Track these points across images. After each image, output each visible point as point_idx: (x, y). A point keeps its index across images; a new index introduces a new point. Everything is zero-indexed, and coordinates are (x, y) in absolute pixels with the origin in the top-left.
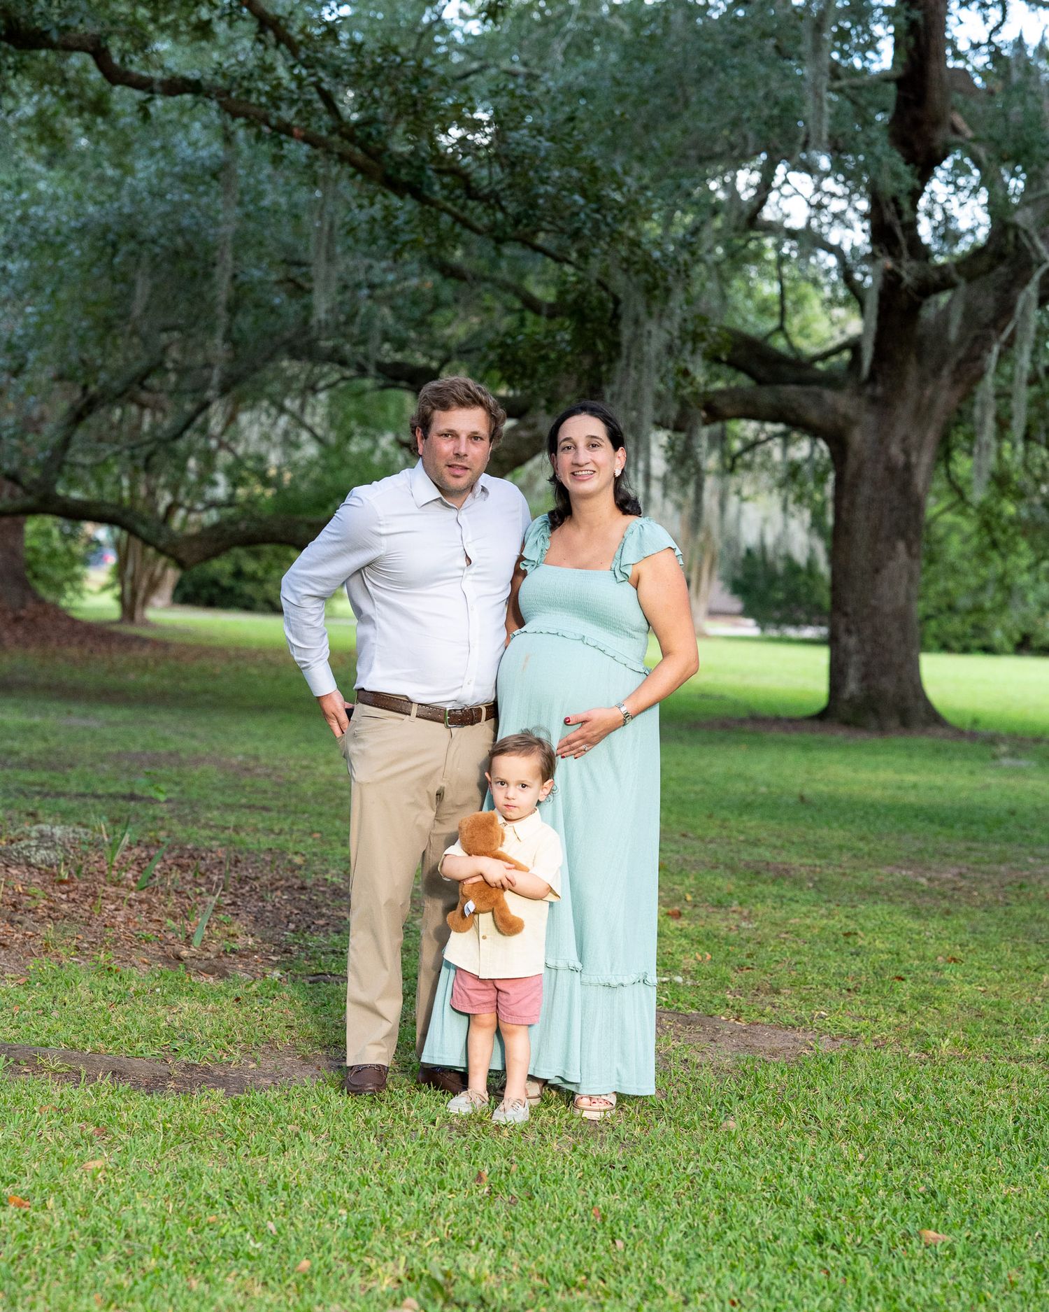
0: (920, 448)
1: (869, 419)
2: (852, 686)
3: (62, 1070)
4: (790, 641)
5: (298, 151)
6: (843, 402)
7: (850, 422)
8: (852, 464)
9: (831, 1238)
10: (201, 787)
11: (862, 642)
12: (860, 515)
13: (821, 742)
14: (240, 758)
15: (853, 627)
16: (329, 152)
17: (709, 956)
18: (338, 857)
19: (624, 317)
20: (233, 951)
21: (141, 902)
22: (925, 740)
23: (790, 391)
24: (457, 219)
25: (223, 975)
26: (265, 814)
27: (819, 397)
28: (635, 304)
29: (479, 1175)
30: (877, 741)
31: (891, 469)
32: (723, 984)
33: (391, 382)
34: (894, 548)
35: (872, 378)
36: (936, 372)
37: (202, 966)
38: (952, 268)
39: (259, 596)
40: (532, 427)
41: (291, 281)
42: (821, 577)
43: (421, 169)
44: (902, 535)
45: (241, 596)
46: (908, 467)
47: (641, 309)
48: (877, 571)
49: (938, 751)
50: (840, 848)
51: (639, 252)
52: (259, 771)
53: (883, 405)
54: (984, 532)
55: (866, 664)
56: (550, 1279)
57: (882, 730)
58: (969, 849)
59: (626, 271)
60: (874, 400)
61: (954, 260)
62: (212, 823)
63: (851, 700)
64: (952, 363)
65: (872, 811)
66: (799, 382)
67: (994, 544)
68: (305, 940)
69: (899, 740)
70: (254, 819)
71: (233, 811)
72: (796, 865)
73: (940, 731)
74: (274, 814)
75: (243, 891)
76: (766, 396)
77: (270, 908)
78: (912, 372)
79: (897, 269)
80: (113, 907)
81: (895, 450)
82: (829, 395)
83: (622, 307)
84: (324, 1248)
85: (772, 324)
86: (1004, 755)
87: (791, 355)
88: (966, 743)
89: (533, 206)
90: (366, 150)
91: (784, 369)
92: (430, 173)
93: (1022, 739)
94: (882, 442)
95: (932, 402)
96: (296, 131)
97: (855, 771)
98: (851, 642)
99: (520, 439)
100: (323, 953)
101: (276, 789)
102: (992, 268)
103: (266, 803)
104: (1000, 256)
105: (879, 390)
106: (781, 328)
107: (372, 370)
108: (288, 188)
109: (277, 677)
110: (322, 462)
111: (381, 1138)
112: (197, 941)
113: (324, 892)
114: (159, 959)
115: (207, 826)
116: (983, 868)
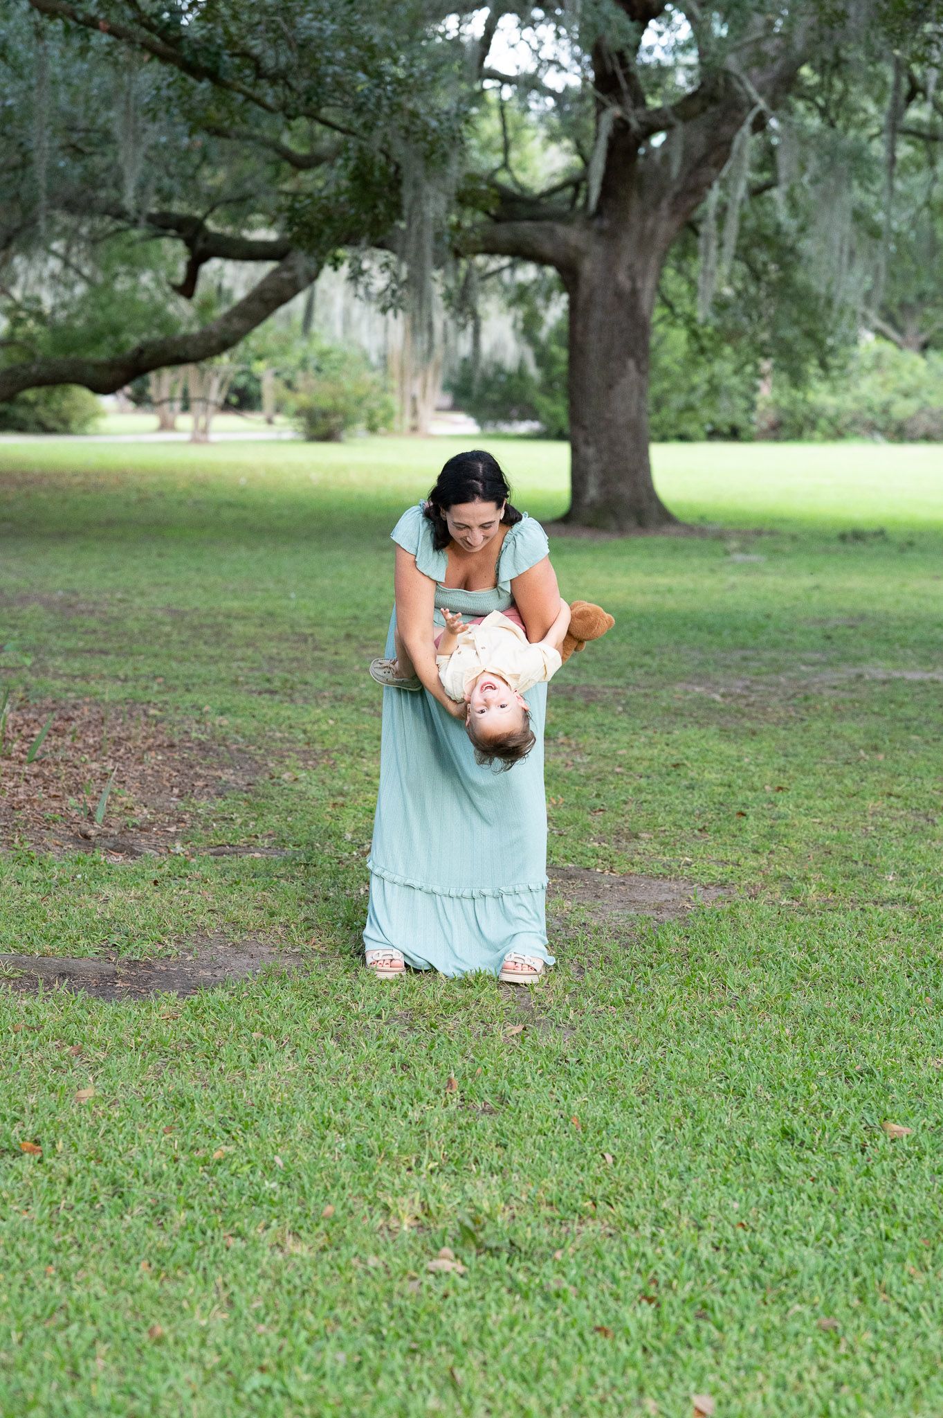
0: (644, 274)
1: (598, 250)
2: (593, 492)
3: (16, 975)
4: (506, 437)
5: (100, 39)
6: (573, 235)
7: (581, 253)
8: (584, 291)
9: (800, 1136)
10: (38, 631)
11: (599, 451)
12: (593, 337)
13: (570, 545)
14: (60, 593)
15: (590, 439)
16: (132, 43)
17: (562, 800)
18: (188, 704)
19: (405, 183)
20: (135, 826)
21: (36, 776)
22: (660, 539)
23: (526, 227)
24: (249, 98)
25: (133, 853)
26: (103, 657)
27: (552, 231)
28: (414, 169)
29: (450, 1081)
30: (617, 542)
31: (619, 294)
32: (585, 832)
33: (160, 231)
34: (625, 366)
35: (599, 212)
36: (656, 205)
37: (111, 845)
38: (669, 111)
39: (30, 418)
40: (291, 269)
41: (73, 146)
42: (531, 379)
43: (218, 54)
44: (632, 354)
45: (15, 419)
46: (635, 292)
47: (419, 173)
48: (610, 387)
49: (675, 549)
50: (631, 665)
51: (418, 122)
52: (82, 607)
53: (610, 237)
54: (693, 341)
55: (604, 471)
56: (561, 1207)
57: (621, 531)
58: (745, 659)
59: (406, 139)
60: (601, 233)
61: (671, 102)
62: (61, 672)
63: (592, 503)
64: (670, 195)
65: (643, 620)
66: (532, 218)
67: (702, 351)
68: (194, 805)
69: (640, 541)
70: (96, 665)
71: (75, 656)
72: (599, 688)
73: (673, 529)
74: (111, 657)
75: (120, 753)
76: (504, 233)
77: (150, 772)
78: (635, 205)
79: (625, 117)
80: (12, 784)
81: (622, 277)
82: (561, 230)
83: (402, 171)
84: (338, 1187)
85: (496, 160)
86: (735, 550)
87: (517, 191)
88: (698, 540)
89: (320, 83)
90: (164, 39)
91: (519, 206)
92: (226, 58)
93: (746, 533)
94: (610, 269)
95: (653, 233)
96: (101, 24)
97: (610, 575)
98: (590, 452)
99: (282, 280)
100: (214, 820)
101: (105, 629)
102: (704, 109)
103: (102, 645)
104: (713, 99)
105: (606, 223)
106: (505, 165)
107: (143, 222)
108: (64, 61)
109: (64, 501)
110: (92, 300)
111: (337, 1038)
112: (99, 816)
113: (190, 748)
114: (69, 839)
115: (56, 676)
116: (765, 679)
